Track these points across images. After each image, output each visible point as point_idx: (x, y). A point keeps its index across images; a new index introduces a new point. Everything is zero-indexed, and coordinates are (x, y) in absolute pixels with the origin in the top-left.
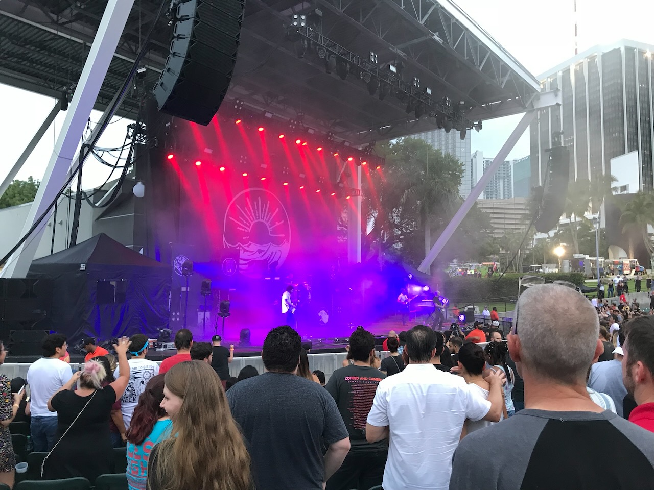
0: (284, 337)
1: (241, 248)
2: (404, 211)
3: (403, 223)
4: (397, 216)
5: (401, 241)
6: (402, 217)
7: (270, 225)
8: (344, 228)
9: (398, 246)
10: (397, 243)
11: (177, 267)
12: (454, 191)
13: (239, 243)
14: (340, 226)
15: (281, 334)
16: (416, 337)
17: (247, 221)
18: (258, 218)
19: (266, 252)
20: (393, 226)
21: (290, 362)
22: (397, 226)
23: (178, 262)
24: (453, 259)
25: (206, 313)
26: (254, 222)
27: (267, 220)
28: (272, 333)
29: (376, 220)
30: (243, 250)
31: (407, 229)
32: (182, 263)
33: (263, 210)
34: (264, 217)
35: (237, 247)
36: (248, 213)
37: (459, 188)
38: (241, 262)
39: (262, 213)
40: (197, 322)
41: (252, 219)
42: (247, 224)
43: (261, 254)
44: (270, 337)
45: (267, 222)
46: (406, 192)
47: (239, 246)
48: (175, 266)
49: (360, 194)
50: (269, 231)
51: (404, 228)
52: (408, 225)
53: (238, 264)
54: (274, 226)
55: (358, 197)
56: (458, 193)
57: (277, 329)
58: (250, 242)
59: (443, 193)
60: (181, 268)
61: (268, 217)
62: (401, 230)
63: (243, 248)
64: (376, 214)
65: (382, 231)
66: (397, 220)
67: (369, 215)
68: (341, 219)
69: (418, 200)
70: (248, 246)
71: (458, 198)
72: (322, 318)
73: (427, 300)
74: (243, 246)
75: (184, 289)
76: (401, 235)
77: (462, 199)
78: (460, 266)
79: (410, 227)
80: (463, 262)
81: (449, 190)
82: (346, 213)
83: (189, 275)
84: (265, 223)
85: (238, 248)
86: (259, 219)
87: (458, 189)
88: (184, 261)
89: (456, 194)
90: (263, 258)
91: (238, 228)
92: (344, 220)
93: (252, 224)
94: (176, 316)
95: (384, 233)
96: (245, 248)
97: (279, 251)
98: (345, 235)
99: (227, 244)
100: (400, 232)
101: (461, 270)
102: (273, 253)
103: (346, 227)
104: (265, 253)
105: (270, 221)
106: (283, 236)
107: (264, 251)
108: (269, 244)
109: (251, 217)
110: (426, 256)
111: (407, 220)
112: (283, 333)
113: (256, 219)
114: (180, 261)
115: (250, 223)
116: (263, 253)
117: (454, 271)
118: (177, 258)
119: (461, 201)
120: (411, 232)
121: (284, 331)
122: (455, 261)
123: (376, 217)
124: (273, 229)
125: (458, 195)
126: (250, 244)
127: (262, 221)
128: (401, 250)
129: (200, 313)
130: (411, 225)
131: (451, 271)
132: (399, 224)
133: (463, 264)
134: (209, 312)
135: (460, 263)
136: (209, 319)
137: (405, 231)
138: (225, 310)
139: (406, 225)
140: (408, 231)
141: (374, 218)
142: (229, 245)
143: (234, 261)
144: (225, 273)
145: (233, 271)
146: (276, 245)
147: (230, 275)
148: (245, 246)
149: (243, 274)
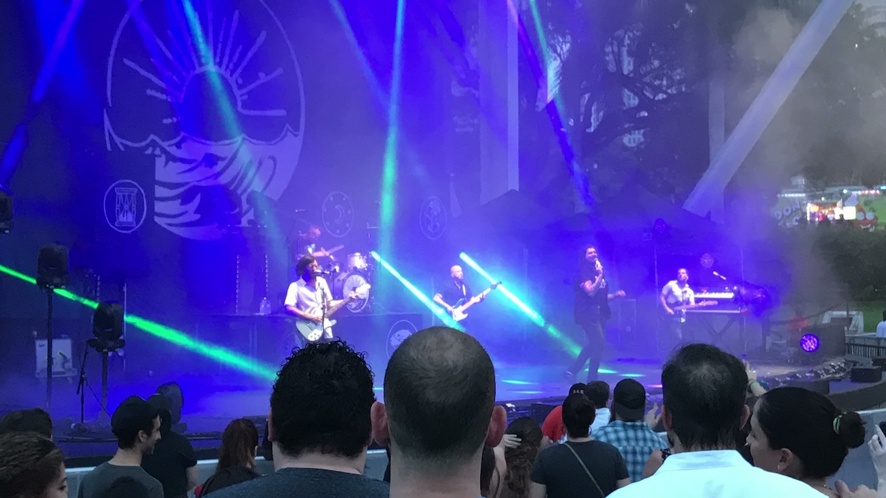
1: (158, 152)
2: (647, 37)
3: (645, 75)
4: (629, 54)
5: (639, 124)
6: (640, 56)
7: (240, 81)
8: (473, 91)
9: (633, 139)
10: (629, 131)
13: (152, 137)
17: (175, 69)
19: (232, 161)
20: (617, 80)
22: (628, 81)
25: (55, 343)
26: (193, 73)
27: (231, 66)
29: (565, 64)
30: (163, 157)
31: (658, 90)
33: (221, 39)
34: (221, 58)
35: (147, 147)
36: (178, 48)
38: (160, 192)
39: (215, 44)
40: (35, 368)
41: (189, 66)
42: (174, 78)
43: (217, 169)
45: (232, 73)
47: (154, 144)
50: (239, 98)
51: (649, 86)
52: (659, 78)
53: (152, 199)
54: (252, 86)
58: (182, 133)
61: (235, 59)
62: (638, 93)
63: (163, 151)
64: (566, 47)
68: (465, 63)
70: (178, 146)
74: (165, 145)
76: (639, 108)
78: (814, 197)
79: (665, 82)
84: (227, 74)
85: (149, 151)
86: (206, 63)
90: (222, 180)
91: (149, 92)
92: (472, 64)
93: (188, 79)
95: (590, 102)
96: (168, 149)
97: (269, 157)
99: (117, 140)
100: (634, 102)
101: (815, 208)
102: (250, 164)
103: (477, 87)
104: (227, 167)
105: (239, 70)
106: (283, 113)
108: (239, 139)
110: (712, 161)
115: (181, 77)
116: (222, 164)
117: (795, 212)
120: (670, 97)
122: (799, 181)
123: (564, 57)
124: (249, 93)
126: (185, 139)
127: (216, 67)
128: (638, 151)
129: (38, 343)
130: (670, 78)
131: (787, 210)
132: (632, 75)
133: (823, 190)
134: (65, 338)
135: (813, 189)
136: (65, 357)
137: (652, 97)
138: (110, 330)
139: (655, 79)
140: (661, 96)
141: (561, 59)
142: (122, 144)
143: (139, 189)
144: (114, 225)
145: (138, 219)
146: (259, 142)
147: (129, 232)
148: (169, 146)
149: (166, 227)
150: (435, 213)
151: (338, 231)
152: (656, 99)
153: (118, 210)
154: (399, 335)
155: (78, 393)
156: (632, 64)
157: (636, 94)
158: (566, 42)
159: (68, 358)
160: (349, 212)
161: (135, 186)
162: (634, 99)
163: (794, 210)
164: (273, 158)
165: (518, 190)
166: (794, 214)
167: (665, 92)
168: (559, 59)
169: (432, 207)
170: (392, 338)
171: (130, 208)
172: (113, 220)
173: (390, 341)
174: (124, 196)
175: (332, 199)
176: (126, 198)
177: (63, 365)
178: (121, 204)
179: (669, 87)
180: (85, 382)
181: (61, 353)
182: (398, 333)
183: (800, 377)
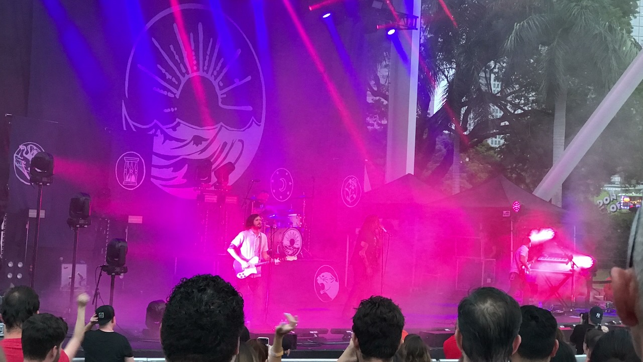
0: (205, 297)
1: (158, 133)
2: (511, 68)
3: (509, 95)
4: (496, 79)
5: (502, 131)
6: (506, 82)
7: (221, 84)
8: (383, 100)
10: (494, 135)
11: (22, 166)
12: (622, 29)
13: (154, 121)
14: (374, 94)
15: (199, 291)
16: (484, 316)
17: (174, 74)
18: (195, 68)
19: (212, 141)
20: (487, 98)
21: (218, 348)
22: (498, 100)
23: (22, 156)
24: (614, 174)
25: (77, 266)
26: (187, 77)
28: (182, 289)
29: (451, 84)
30: (162, 136)
31: (516, 106)
32: (30, 157)
33: (208, 53)
34: (209, 66)
35: (150, 129)
36: (177, 57)
37: (633, 22)
38: (156, 160)
39: (204, 59)
40: (60, 284)
41: (184, 71)
42: (174, 80)
43: (201, 147)
44: (178, 297)
45: (216, 78)
46: (517, 26)
47: (155, 127)
48: (15, 162)
49: (418, 26)
50: (220, 97)
51: (511, 103)
52: (519, 97)
53: (150, 166)
54: (230, 88)
55: (414, 31)
56: (629, 32)
57: (193, 281)
58: (178, 120)
59: (597, 32)
60: (29, 169)
61: (218, 68)
62: (503, 108)
63: (163, 132)
64: (452, 72)
65: (463, 110)
66: (496, 87)
67: (435, 74)
68: (377, 80)
69: (544, 44)
70: (174, 129)
71: (629, 43)
72: (326, 288)
73: (549, 260)
74: (164, 128)
75: (32, 213)
76: (503, 119)
77: (636, 44)
78: (626, 191)
79: (523, 101)
80: (634, 182)
81: (610, 26)
82: (386, 66)
83: (45, 184)
84: (212, 79)
85: (152, 132)
86: (198, 70)
87: (629, 24)
88: (35, 152)
89: (626, 35)
90: (204, 156)
91: (155, 90)
92: (382, 81)
93: (184, 80)
94: (15, 270)
95: (467, 113)
96: (167, 131)
97: (239, 140)
98: (384, 115)
99: (131, 122)
100: (500, 114)
101: (627, 200)
102: (225, 144)
103: (386, 98)
104: (208, 146)
105: (221, 76)
106: (250, 108)
107: (206, 140)
108: (219, 126)
109: (181, 66)
110: (555, 163)
111: (517, 86)
112: (205, 290)
113: (193, 71)
114: (27, 153)
115: (178, 79)
116: (204, 144)
117: (612, 201)
118: (21, 147)
119: (635, 50)
120: (526, 113)
121: (208, 285)
122: (617, 179)
123: (450, 78)
124: (227, 93)
125: (630, 37)
126: (179, 124)
127: (204, 74)
128: (502, 150)
129: (63, 266)
130: (527, 99)
131: (606, 200)
132: (499, 95)
133: (635, 187)
134: (84, 264)
135: (627, 185)
136: (82, 277)
137: (513, 112)
138: (117, 259)
139: (516, 98)
140: (519, 111)
141: (447, 80)
142: (134, 125)
143: (140, 159)
144: (122, 184)
145: (138, 181)
146: (233, 129)
147: (132, 189)
148: (167, 129)
149: (160, 187)
150: (353, 188)
151: (281, 197)
152: (516, 113)
153: (125, 173)
154: (323, 276)
155: (93, 304)
156: (500, 86)
157: (501, 109)
158: (452, 68)
159: (84, 278)
160: (290, 183)
161: (138, 157)
162: (500, 113)
163: (612, 200)
164: (242, 141)
165: (413, 174)
166: (612, 203)
167: (522, 109)
168: (446, 80)
169: (350, 183)
170: (318, 278)
171: (134, 173)
172: (122, 180)
173: (316, 280)
174: (130, 163)
175: (278, 173)
176: (132, 165)
177: (80, 283)
178: (128, 169)
179: (525, 105)
180: (98, 296)
181: (79, 274)
182: (322, 274)
183: (616, 323)
